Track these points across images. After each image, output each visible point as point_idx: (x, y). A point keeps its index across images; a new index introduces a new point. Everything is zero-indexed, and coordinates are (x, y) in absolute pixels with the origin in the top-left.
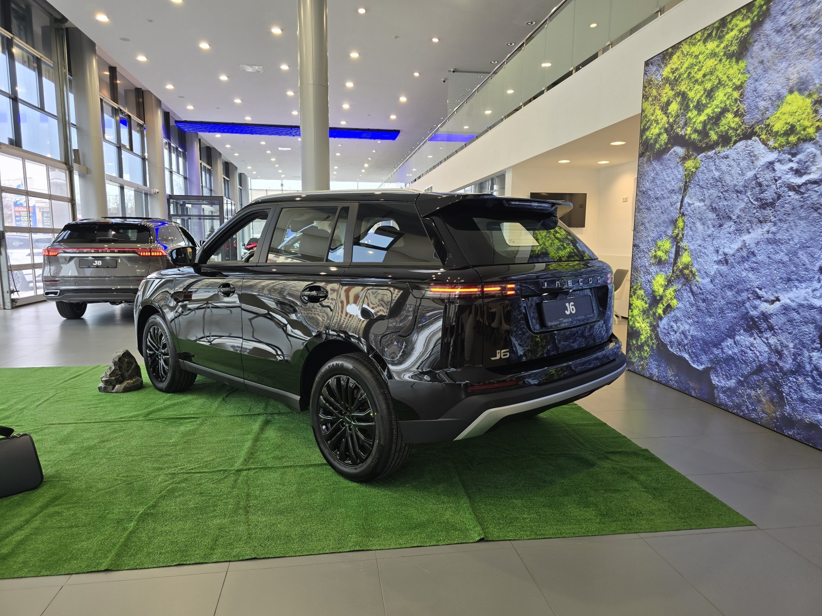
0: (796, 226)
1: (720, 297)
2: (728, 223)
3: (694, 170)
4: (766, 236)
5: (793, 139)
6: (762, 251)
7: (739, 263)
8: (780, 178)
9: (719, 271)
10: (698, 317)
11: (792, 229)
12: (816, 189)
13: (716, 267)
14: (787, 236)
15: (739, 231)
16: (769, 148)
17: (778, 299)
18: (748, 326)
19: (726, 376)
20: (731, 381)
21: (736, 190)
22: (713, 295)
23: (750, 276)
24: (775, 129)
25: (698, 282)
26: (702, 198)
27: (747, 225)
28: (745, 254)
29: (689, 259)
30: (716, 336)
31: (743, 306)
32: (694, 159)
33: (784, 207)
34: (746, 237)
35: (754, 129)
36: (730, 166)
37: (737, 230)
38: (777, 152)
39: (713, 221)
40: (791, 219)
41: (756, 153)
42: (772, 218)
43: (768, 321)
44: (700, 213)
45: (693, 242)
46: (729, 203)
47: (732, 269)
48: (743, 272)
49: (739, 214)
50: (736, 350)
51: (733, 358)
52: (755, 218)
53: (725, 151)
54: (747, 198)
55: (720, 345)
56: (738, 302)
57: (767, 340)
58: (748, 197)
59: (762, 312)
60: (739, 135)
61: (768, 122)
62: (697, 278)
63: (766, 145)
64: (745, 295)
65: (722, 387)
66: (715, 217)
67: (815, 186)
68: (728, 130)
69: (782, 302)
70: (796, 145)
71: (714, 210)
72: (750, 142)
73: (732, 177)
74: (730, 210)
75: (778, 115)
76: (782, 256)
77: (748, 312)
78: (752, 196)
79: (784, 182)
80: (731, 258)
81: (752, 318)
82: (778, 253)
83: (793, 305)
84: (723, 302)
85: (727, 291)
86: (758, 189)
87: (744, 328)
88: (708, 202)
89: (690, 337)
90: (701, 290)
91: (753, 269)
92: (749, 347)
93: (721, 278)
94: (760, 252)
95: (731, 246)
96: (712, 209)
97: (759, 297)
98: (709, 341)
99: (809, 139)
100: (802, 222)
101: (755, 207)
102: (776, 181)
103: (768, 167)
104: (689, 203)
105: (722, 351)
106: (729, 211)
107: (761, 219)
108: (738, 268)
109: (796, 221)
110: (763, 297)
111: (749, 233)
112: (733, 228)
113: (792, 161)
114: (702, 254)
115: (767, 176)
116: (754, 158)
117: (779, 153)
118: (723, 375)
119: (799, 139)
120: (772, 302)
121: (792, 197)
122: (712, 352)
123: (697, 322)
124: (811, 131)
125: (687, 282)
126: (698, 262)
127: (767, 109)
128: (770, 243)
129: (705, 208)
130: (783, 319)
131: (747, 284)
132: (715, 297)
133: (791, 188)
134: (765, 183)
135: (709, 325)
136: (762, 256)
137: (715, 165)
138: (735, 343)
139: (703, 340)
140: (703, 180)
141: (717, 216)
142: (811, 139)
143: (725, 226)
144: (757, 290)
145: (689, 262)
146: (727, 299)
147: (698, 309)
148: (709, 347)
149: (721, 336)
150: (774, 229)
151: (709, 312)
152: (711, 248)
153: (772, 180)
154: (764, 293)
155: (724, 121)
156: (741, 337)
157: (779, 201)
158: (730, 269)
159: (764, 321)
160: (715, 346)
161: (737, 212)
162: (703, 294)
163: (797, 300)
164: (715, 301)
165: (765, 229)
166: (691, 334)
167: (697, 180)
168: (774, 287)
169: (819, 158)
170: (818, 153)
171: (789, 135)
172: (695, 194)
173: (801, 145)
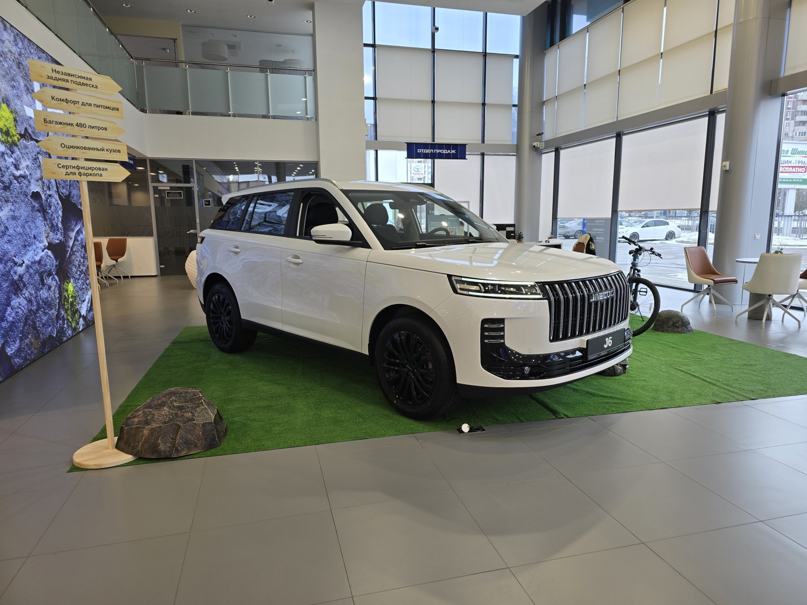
4: (10, 213)
6: (11, 225)
8: (9, 167)
11: (20, 209)
12: (24, 181)
14: (19, 214)
17: (23, 262)
18: (15, 289)
19: (14, 341)
23: (9, 247)
28: (3, 229)
31: (10, 273)
33: (14, 191)
34: (2, 214)
40: (18, 201)
42: (10, 198)
43: (22, 281)
48: (5, 245)
50: (13, 314)
51: (13, 322)
52: (3, 197)
55: (5, 316)
56: (7, 271)
57: (25, 295)
59: (19, 274)
64: (9, 264)
69: (26, 263)
70: (11, 145)
76: (19, 229)
77: (13, 278)
79: (11, 172)
81: (16, 282)
82: (18, 226)
83: (29, 263)
87: (13, 292)
91: (9, 241)
92: (19, 307)
97: (16, 264)
99: (15, 144)
100: (23, 204)
101: (2, 188)
103: (2, 157)
105: (7, 322)
111: (3, 210)
113: (12, 157)
115: (3, 164)
117: (6, 147)
119: (12, 141)
120: (22, 265)
121: (16, 184)
124: (16, 139)
128: (13, 219)
130: (28, 275)
131: (9, 254)
133: (15, 177)
134: (3, 169)
136: (11, 230)
138: (12, 309)
144: (14, 258)
149: (4, 308)
150: (13, 208)
153: (6, 168)
154: (17, 260)
156: (14, 301)
157: (11, 186)
160: (2, 319)
163: (30, 260)
169: (22, 161)
170: (21, 156)
171: (8, 136)
173: (14, 147)
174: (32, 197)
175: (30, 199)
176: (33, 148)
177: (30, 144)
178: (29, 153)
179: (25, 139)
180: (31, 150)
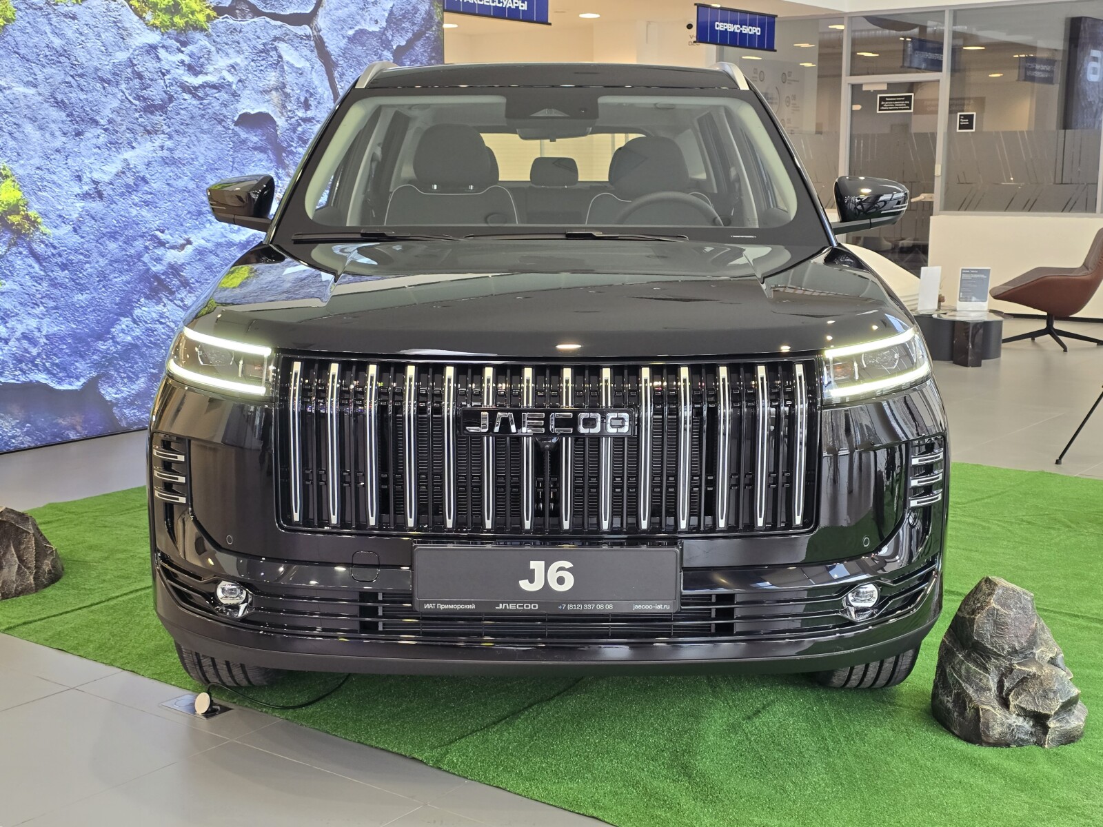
0: (199, 141)
1: (95, 254)
2: (92, 130)
4: (160, 153)
5: (179, 21)
6: (157, 175)
7: (122, 194)
8: (168, 72)
9: (87, 211)
10: (55, 300)
11: (194, 145)
12: (216, 95)
13: (80, 205)
14: (189, 155)
15: (114, 145)
16: (146, 24)
17: (189, 242)
18: (152, 289)
19: (129, 378)
20: (138, 382)
21: (99, 77)
22: (82, 254)
23: (143, 214)
25: (45, 234)
26: (31, 79)
27: (128, 135)
28: (131, 181)
29: (19, 195)
30: (98, 322)
31: (140, 260)
33: (179, 114)
34: (128, 154)
36: (81, 34)
37: (111, 143)
38: (158, 32)
39: (61, 126)
40: (191, 131)
41: (127, 25)
42: (165, 127)
43: (180, 275)
44: (29, 107)
45: (22, 162)
46: (89, 96)
47: (112, 206)
48: (131, 210)
49: (111, 116)
50: (138, 332)
51: (135, 346)
52: (139, 125)
54: (121, 94)
55: (109, 332)
56: (131, 256)
57: (182, 301)
58: (123, 92)
59: (169, 263)
62: (42, 228)
63: (141, 17)
64: (139, 244)
65: (125, 399)
66: (65, 118)
67: (215, 91)
69: (195, 244)
70: (183, 31)
71: (60, 105)
72: (113, 4)
73: (89, 53)
74: (94, 108)
76: (184, 182)
77: (149, 269)
78: (129, 91)
79: (174, 79)
80: (108, 189)
81: (156, 276)
82: (180, 177)
83: (209, 245)
84: (103, 262)
85: (107, 242)
86: (137, 82)
87: (145, 294)
88: (44, 89)
89: (43, 340)
90: (55, 248)
91: (147, 203)
92: (158, 321)
93: (93, 222)
94: (153, 177)
95: (103, 168)
96: (57, 103)
97: (162, 244)
98: (87, 333)
99: (199, 28)
100: (205, 136)
101: (136, 110)
102: (164, 75)
103: (148, 52)
105: (113, 342)
106: (91, 109)
107: (149, 128)
108: (121, 204)
109: (198, 134)
110: (168, 243)
111: (133, 148)
112: (103, 139)
113: (182, 52)
114: (46, 183)
115: (149, 65)
116: (124, 33)
117: (163, 35)
118: (122, 378)
119: (187, 23)
120: (182, 247)
121: (189, 101)
122: (95, 350)
123: (56, 308)
124: (201, 18)
125: (19, 238)
126: (39, 199)
128: (167, 163)
129: (40, 99)
130: (200, 267)
131: (140, 226)
132: (85, 256)
133: (186, 88)
134: (146, 74)
135: (82, 307)
136: (159, 183)
137: (51, 24)
138: (134, 321)
139: (74, 335)
140: (27, 46)
141: (68, 116)
142: (202, 30)
143: (87, 135)
144: (158, 233)
145: (18, 200)
146: (109, 255)
147: (54, 284)
148: (88, 344)
149: (108, 318)
150: (169, 144)
151: (77, 284)
152: (65, 173)
153: (157, 72)
154: (169, 236)
156: (143, 308)
157: (171, 105)
158: (109, 207)
159: (175, 276)
160: (100, 337)
161: (107, 112)
162: (60, 256)
163: (213, 239)
164: (87, 262)
165: (157, 144)
166: (44, 333)
167: (13, 43)
168: (182, 225)
169: (215, 56)
170: (213, 49)
171: (173, 14)
172: (12, 70)
173: (192, 34)
174: (236, 123)
175: (232, 126)
176: (258, 30)
177: (250, 24)
178: (241, 41)
179: (234, 16)
180: (251, 36)
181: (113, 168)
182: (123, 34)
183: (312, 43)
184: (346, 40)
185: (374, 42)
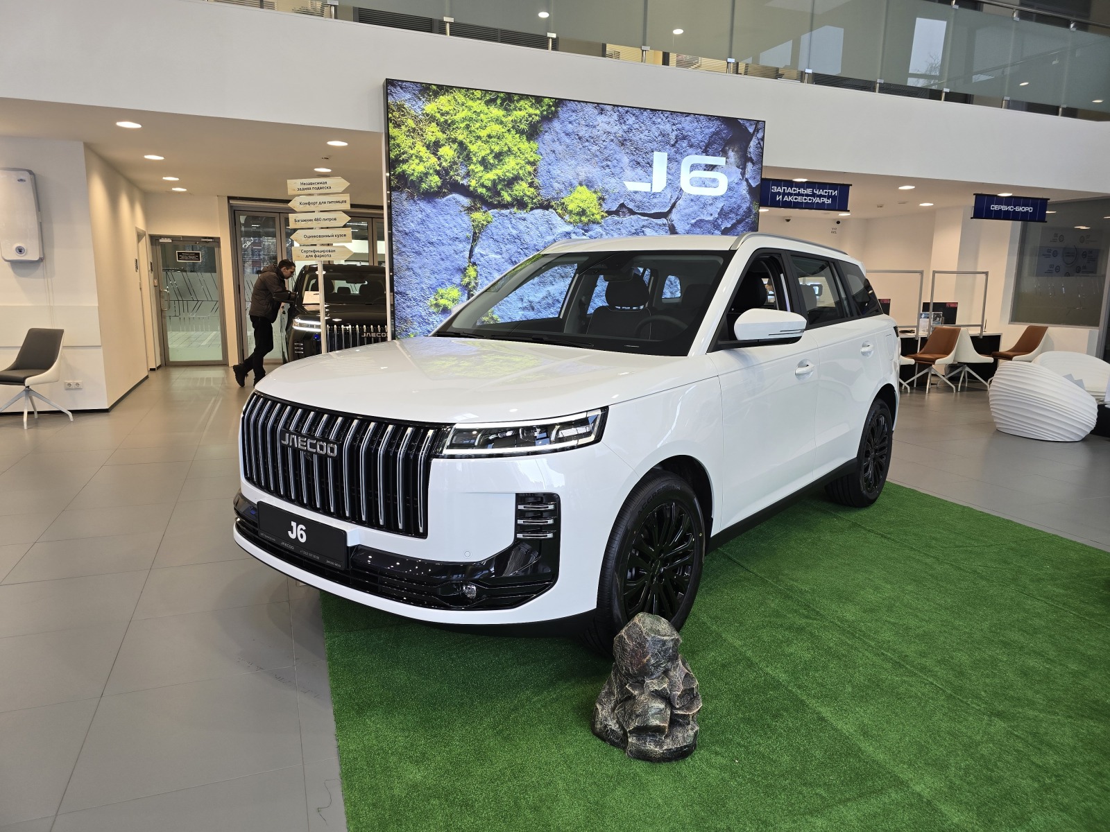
3: (485, 223)
5: (584, 219)
9: (525, 316)
13: (521, 313)
16: (565, 221)
21: (536, 249)
24: (570, 208)
26: (499, 250)
27: (550, 278)
32: (484, 212)
34: (550, 288)
35: (550, 202)
36: (528, 228)
37: (540, 282)
38: (572, 225)
41: (554, 222)
52: (558, 273)
53: (521, 213)
60: (535, 203)
61: (563, 201)
63: (562, 218)
68: (523, 196)
70: (587, 224)
71: (513, 264)
72: (547, 212)
73: (531, 237)
75: (571, 198)
80: (538, 305)
88: (506, 256)
95: (535, 295)
96: (511, 263)
99: (595, 222)
103: (565, 235)
104: (481, 254)
107: (561, 274)
111: (553, 285)
113: (586, 235)
117: (574, 226)
124: (598, 217)
126: (499, 309)
127: (561, 191)
129: (503, 260)
137: (511, 223)
140: (498, 235)
142: (598, 223)
152: (514, 297)
155: (517, 187)
167: (490, 233)
171: (581, 216)
172: (489, 246)
173: (591, 225)
176: (633, 222)
177: (628, 219)
178: (621, 228)
179: (619, 215)
180: (628, 226)
181: (541, 295)
182: (551, 227)
183: (667, 228)
184: (690, 225)
185: (709, 226)
